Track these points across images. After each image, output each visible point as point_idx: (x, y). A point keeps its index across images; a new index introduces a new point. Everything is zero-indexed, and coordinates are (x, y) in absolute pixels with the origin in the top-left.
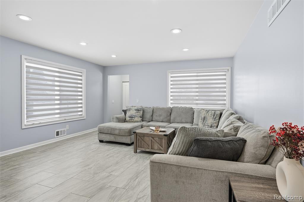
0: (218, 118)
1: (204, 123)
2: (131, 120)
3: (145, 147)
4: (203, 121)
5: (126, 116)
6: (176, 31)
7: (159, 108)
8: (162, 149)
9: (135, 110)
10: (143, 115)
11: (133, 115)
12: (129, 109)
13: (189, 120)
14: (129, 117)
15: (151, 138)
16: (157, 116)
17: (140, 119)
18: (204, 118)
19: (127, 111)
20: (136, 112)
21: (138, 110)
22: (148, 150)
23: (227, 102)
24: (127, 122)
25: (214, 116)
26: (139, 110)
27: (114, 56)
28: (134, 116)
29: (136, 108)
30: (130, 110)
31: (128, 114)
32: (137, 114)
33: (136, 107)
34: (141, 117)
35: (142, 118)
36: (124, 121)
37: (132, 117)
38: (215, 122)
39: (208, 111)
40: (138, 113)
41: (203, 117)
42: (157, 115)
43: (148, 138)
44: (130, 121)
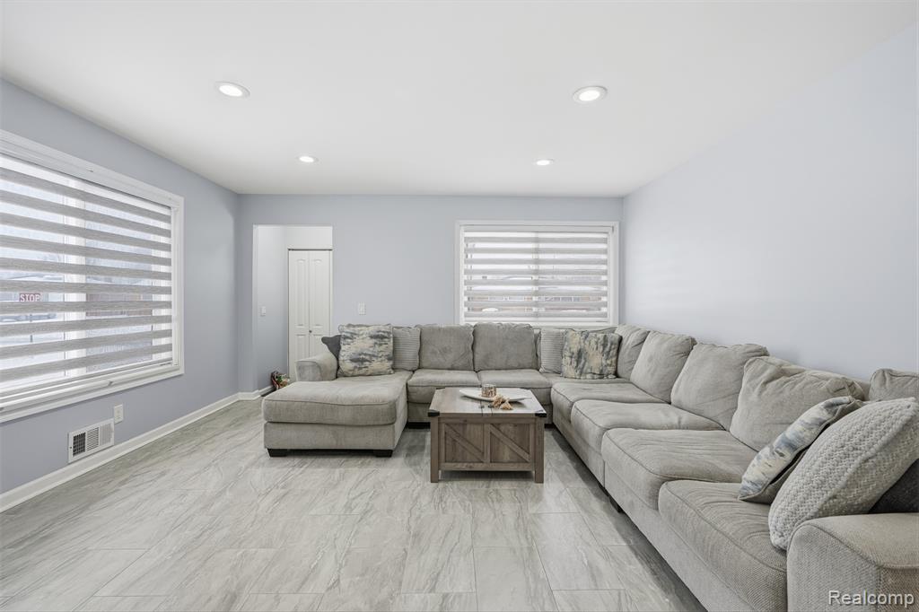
0: (613, 352)
1: (580, 366)
2: (360, 368)
3: (469, 457)
4: (578, 362)
5: (341, 358)
6: (590, 95)
7: (440, 329)
8: (526, 457)
9: (372, 337)
10: (394, 351)
11: (365, 354)
12: (349, 335)
13: (529, 359)
14: (352, 360)
15: (488, 428)
16: (434, 352)
17: (389, 364)
18: (580, 353)
19: (342, 341)
20: (376, 343)
21: (379, 337)
22: (479, 467)
23: (611, 310)
24: (345, 376)
25: (604, 346)
26: (383, 337)
27: (307, 159)
28: (367, 357)
29: (372, 330)
30: (352, 336)
31: (347, 351)
32: (378, 349)
33: (371, 328)
34: (389, 359)
35: (391, 363)
36: (334, 376)
37: (363, 361)
38: (609, 362)
39: (586, 334)
40: (381, 345)
41: (575, 350)
42: (436, 349)
43: (479, 427)
44: (357, 372)
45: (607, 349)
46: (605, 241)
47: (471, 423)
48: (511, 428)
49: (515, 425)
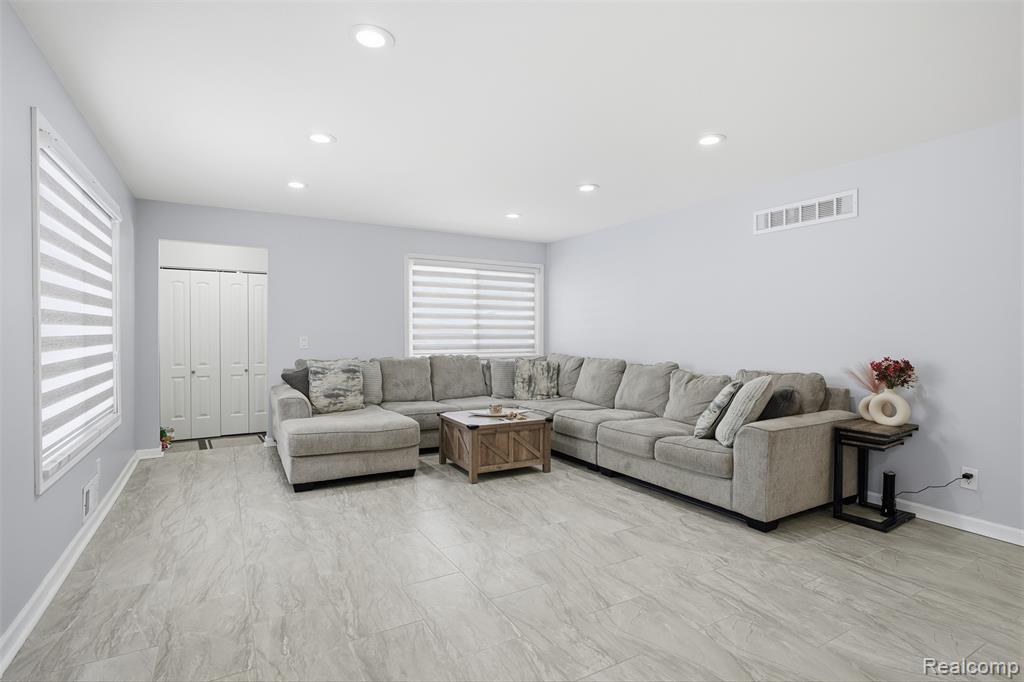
0: (555, 377)
1: (532, 389)
2: (335, 404)
3: (497, 461)
4: (530, 386)
5: (313, 396)
7: (400, 362)
8: (538, 454)
9: (344, 371)
10: (364, 385)
11: (340, 389)
12: (319, 370)
14: (327, 396)
15: (512, 434)
16: (397, 385)
17: (361, 398)
18: (530, 379)
19: (311, 377)
20: (348, 378)
21: (351, 371)
22: (506, 467)
23: (537, 341)
24: (320, 413)
25: (548, 371)
26: (355, 371)
27: (296, 185)
28: (341, 392)
30: (323, 372)
31: (317, 386)
32: (351, 383)
33: (340, 363)
34: (361, 393)
36: (311, 413)
37: (338, 396)
38: (552, 385)
39: (533, 362)
40: (353, 379)
41: (526, 376)
42: (399, 382)
43: (505, 435)
44: (332, 408)
45: (551, 374)
46: (533, 281)
47: (501, 432)
48: (527, 433)
49: (530, 431)
